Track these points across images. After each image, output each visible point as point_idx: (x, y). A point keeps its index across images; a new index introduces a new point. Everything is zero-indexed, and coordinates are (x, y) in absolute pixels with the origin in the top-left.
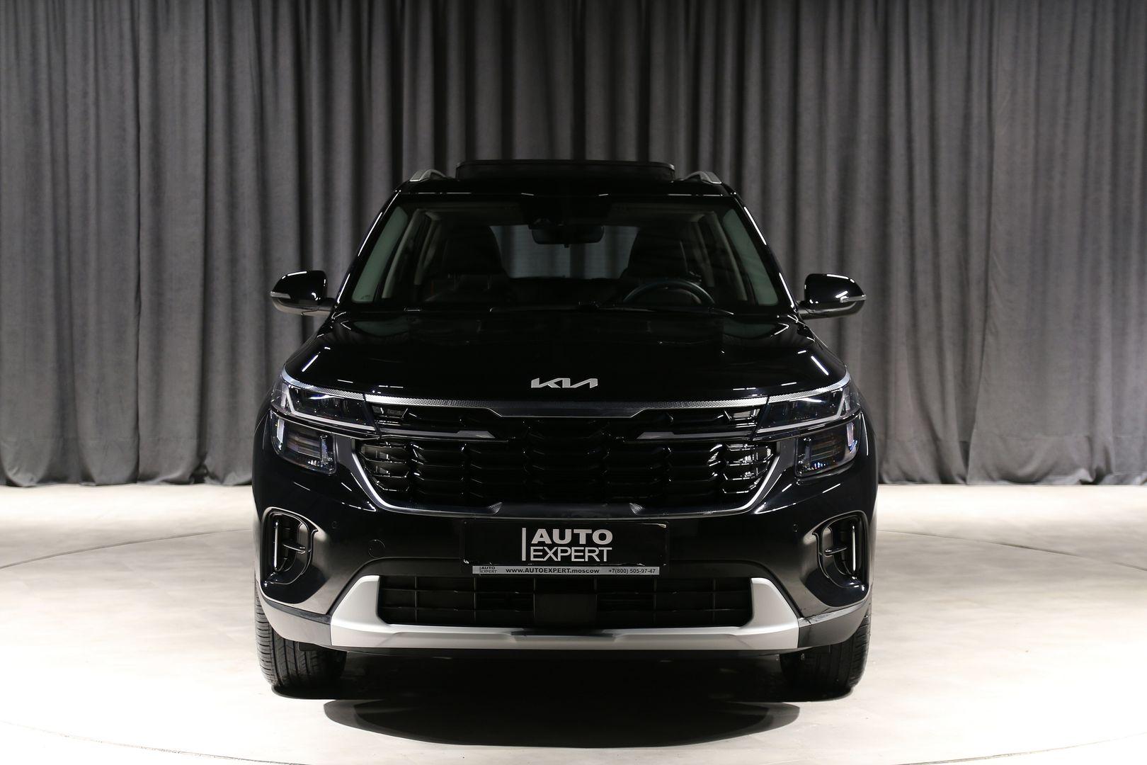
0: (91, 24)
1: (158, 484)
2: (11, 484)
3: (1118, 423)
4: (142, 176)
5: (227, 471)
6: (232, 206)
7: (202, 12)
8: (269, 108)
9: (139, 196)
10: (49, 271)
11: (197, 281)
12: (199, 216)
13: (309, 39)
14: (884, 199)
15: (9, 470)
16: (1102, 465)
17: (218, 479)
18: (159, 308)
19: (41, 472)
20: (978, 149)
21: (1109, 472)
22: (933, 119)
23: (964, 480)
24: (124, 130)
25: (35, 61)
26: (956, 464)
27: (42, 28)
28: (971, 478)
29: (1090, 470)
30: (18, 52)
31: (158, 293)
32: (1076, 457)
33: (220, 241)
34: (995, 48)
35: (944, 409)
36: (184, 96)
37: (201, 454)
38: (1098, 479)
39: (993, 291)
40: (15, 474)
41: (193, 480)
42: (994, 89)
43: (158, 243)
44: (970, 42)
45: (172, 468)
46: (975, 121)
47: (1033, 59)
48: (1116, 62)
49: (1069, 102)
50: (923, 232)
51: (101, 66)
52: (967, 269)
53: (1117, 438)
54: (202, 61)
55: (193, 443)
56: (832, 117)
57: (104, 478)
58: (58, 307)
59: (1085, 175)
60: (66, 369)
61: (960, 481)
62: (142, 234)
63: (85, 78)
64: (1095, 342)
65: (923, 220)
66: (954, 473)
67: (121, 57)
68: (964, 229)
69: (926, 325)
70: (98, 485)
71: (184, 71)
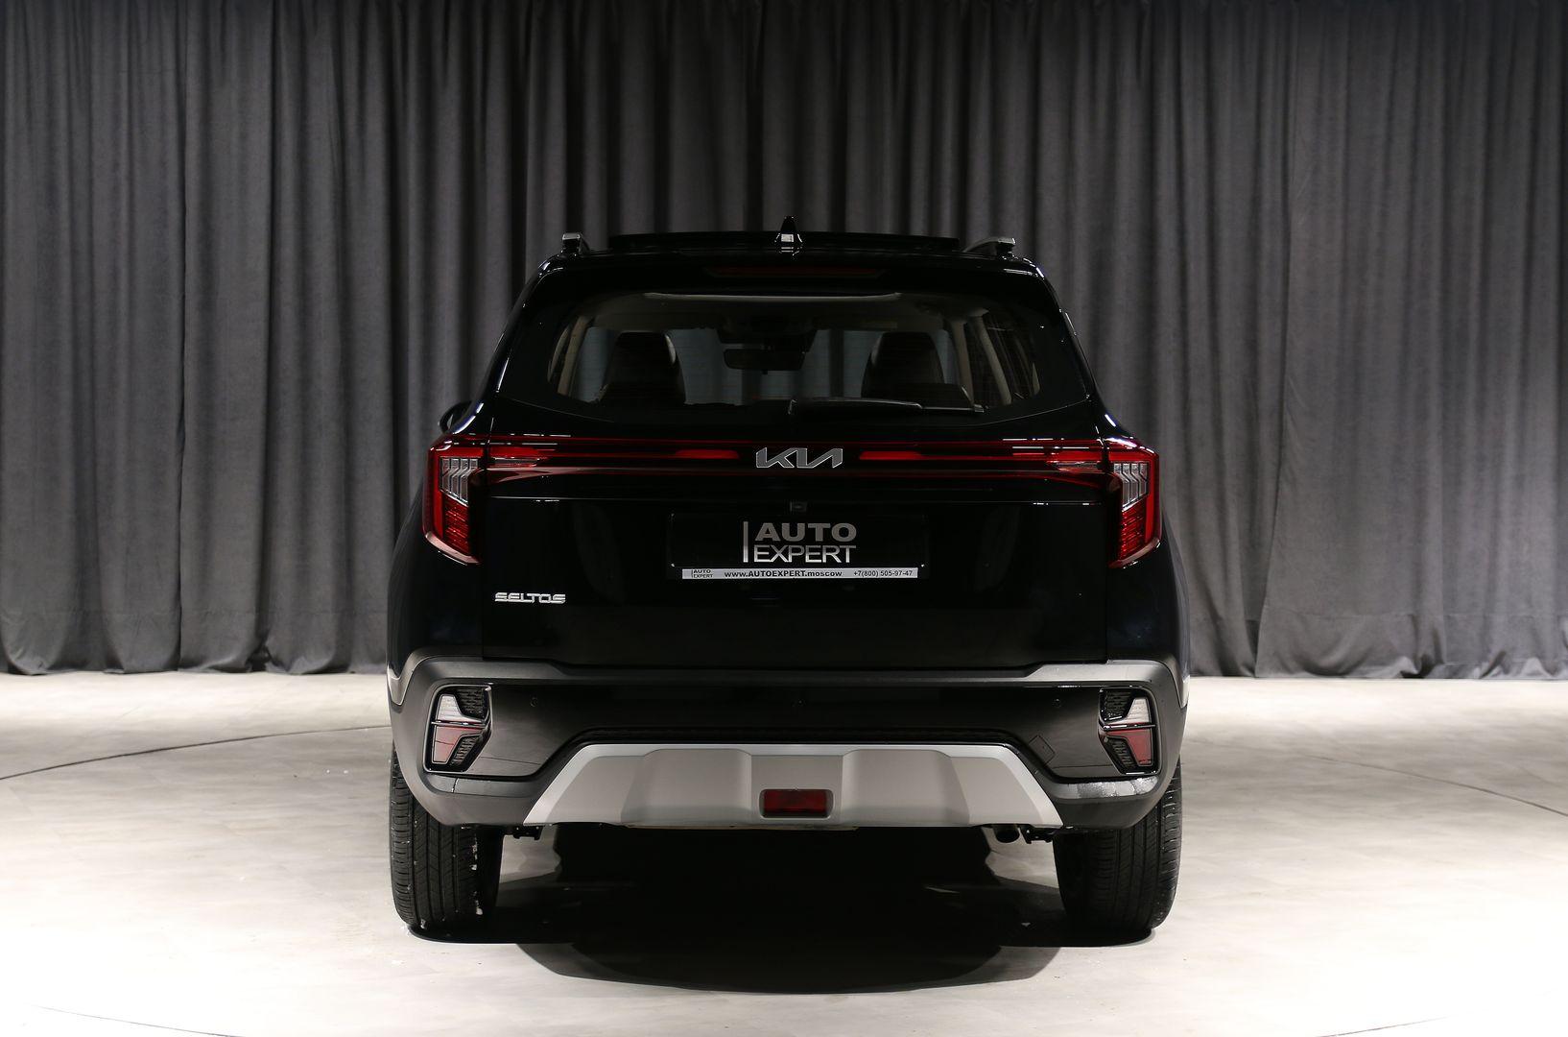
0: (124, 76)
1: (204, 672)
2: (14, 670)
3: (1450, 598)
4: (188, 272)
5: (295, 655)
6: (304, 312)
7: (267, 61)
8: (353, 184)
9: (184, 297)
10: (66, 394)
11: (258, 407)
12: (262, 325)
13: (405, 96)
14: (1149, 308)
15: (12, 652)
16: (1430, 652)
17: (283, 665)
18: (208, 443)
19: (53, 657)
20: (1270, 243)
21: (1440, 661)
22: (1212, 202)
23: (1252, 671)
24: (165, 212)
25: (51, 124)
26: (1241, 650)
27: (61, 82)
28: (1261, 669)
29: (1414, 658)
30: (30, 113)
31: (207, 423)
32: (1396, 642)
33: (288, 357)
34: (1291, 112)
35: (1226, 578)
36: (243, 169)
37: (261, 634)
38: (1424, 671)
39: (1290, 426)
40: (19, 658)
41: (251, 666)
42: (1290, 165)
43: (208, 360)
44: (1259, 105)
45: (223, 651)
46: (1266, 206)
47: (1341, 127)
48: (1447, 130)
49: (1387, 183)
50: (1199, 350)
51: (136, 130)
52: (1256, 397)
53: (1449, 617)
54: (267, 124)
55: (252, 618)
56: (1082, 201)
57: (134, 663)
58: (77, 442)
59: (1408, 276)
60: (87, 524)
61: (1248, 673)
62: (188, 346)
63: (116, 145)
64: (1420, 494)
65: (1199, 333)
66: (1239, 662)
67: (163, 118)
68: (1252, 347)
69: (1204, 471)
70: (127, 673)
71: (244, 137)
